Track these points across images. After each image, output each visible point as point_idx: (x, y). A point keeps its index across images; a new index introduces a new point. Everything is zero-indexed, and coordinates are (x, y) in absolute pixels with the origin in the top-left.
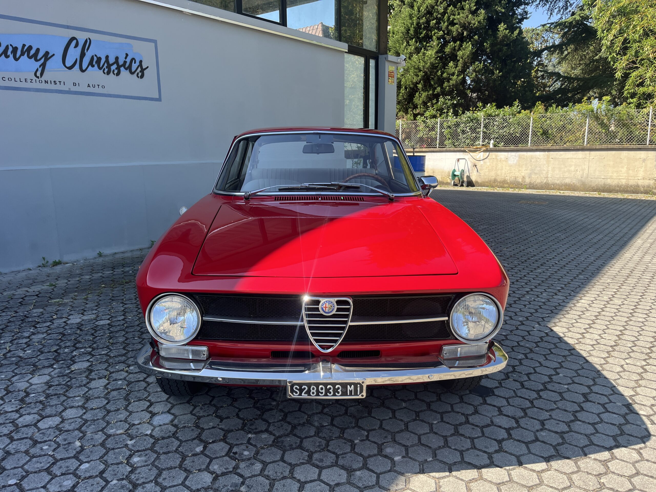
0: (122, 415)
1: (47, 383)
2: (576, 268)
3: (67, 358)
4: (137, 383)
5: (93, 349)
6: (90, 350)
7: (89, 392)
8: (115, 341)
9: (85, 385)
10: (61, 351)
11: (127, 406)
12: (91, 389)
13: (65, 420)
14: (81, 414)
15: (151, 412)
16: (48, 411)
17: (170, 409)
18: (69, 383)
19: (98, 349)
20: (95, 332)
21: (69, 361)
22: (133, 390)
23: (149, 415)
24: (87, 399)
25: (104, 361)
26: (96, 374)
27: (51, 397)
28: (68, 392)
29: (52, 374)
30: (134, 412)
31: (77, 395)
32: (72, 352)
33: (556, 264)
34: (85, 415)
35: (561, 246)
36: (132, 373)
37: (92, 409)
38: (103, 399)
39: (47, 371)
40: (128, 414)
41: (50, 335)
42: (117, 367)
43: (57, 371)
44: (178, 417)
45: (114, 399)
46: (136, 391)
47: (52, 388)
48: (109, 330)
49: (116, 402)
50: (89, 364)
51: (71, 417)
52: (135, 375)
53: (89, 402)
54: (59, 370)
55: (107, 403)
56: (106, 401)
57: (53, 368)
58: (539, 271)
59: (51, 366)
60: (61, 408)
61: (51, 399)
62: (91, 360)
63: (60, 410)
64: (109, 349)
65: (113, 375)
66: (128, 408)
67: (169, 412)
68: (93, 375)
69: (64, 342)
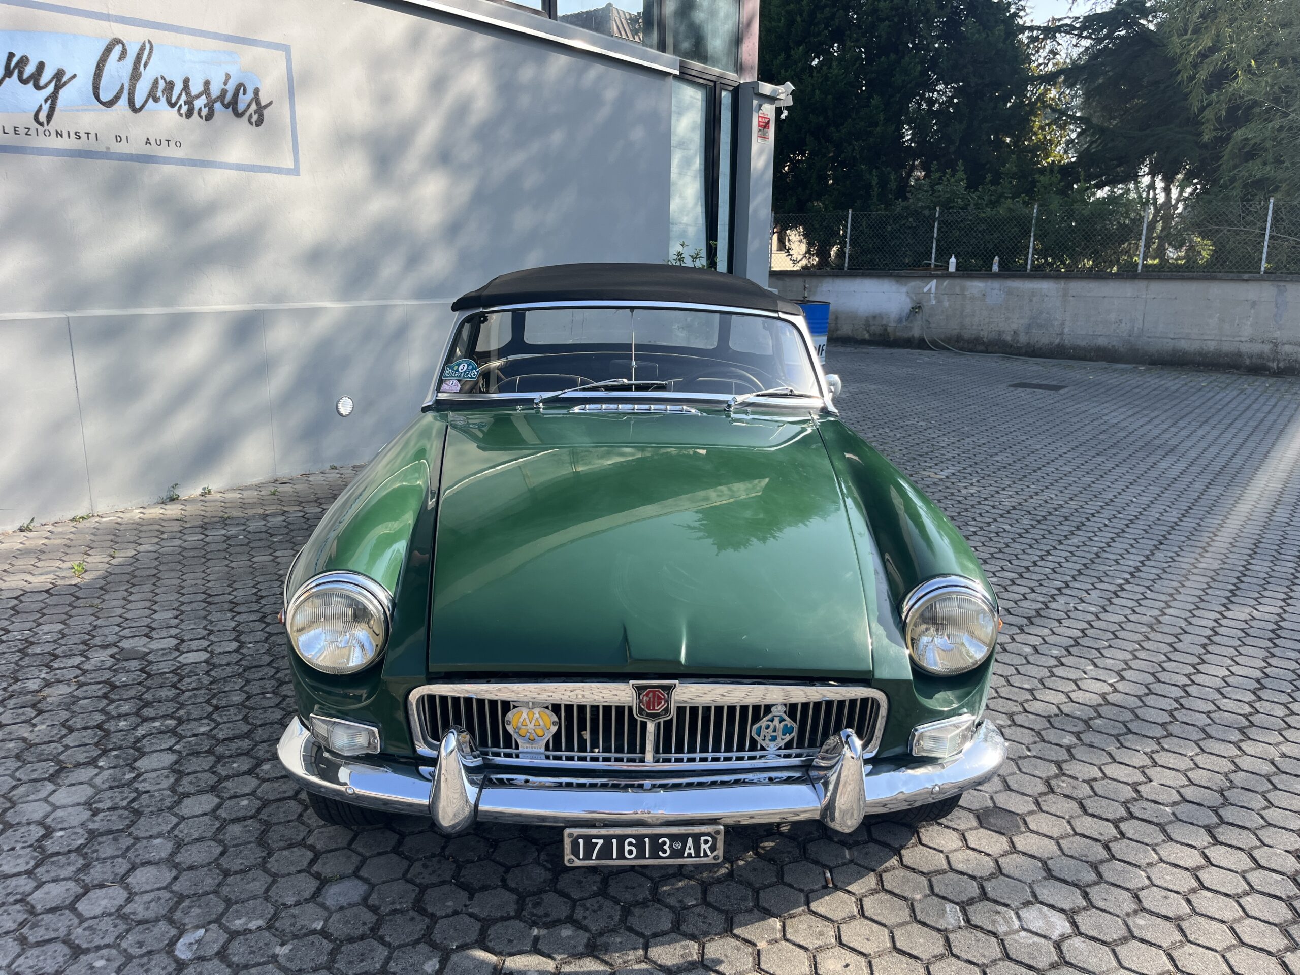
0: (257, 883)
1: (88, 804)
2: (1146, 536)
3: (124, 744)
4: (280, 804)
5: (180, 721)
6: (171, 722)
7: (182, 826)
8: (223, 703)
9: (170, 809)
10: (110, 726)
11: (265, 860)
12: (184, 818)
13: (136, 894)
14: (169, 880)
15: (317, 876)
16: (97, 873)
17: (358, 869)
18: (135, 805)
19: (188, 720)
20: (180, 681)
21: (131, 751)
22: (274, 820)
23: (313, 884)
24: (179, 845)
25: (206, 752)
26: (191, 783)
27: (100, 839)
28: (136, 826)
29: (98, 781)
30: (283, 876)
31: (155, 831)
32: (135, 728)
33: (1106, 525)
34: (177, 883)
35: (1109, 484)
36: (268, 780)
37: (191, 868)
38: (213, 843)
39: (86, 774)
40: (270, 879)
41: (85, 688)
42: (235, 765)
43: (106, 774)
44: (376, 888)
45: (235, 842)
46: (281, 823)
47: (101, 815)
48: (209, 675)
49: (240, 852)
50: (174, 757)
51: (148, 888)
52: (276, 785)
53: (183, 850)
54: (111, 771)
55: (222, 854)
56: (219, 849)
57: (97, 767)
58: (1075, 540)
59: (93, 762)
60: (122, 866)
61: (100, 843)
62: (177, 747)
63: (124, 872)
64: (214, 720)
65: (229, 784)
66: (269, 866)
67: (356, 874)
68: (186, 785)
69: (115, 705)
